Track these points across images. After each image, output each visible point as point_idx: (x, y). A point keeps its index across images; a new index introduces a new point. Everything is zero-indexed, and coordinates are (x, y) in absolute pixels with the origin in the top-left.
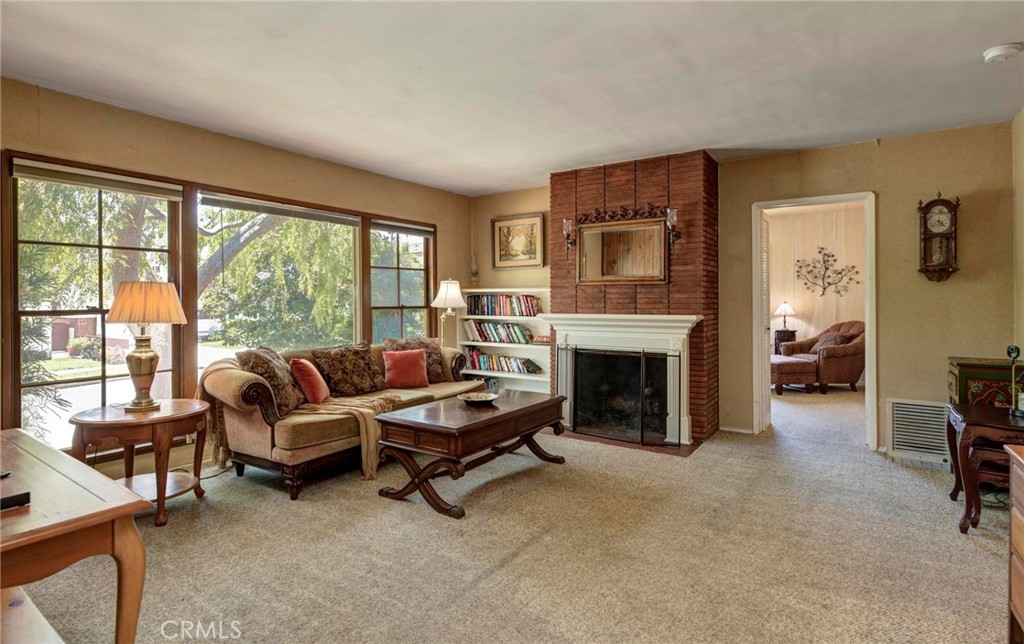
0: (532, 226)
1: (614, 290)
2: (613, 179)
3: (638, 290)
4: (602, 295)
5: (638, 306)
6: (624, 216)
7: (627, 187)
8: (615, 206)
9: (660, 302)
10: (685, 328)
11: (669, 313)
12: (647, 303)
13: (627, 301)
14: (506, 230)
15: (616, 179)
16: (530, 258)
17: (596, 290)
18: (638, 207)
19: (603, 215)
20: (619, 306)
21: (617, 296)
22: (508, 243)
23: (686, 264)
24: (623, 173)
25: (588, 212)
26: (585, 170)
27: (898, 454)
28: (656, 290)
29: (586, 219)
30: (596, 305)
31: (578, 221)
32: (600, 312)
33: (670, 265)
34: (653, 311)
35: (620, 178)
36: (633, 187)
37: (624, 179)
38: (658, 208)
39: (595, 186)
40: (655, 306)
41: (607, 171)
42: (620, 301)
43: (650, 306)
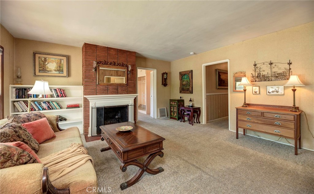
0: (61, 60)
1: (111, 87)
2: (110, 52)
3: (119, 87)
4: (107, 89)
5: (119, 92)
6: (114, 65)
7: (115, 56)
8: (112, 61)
9: (125, 91)
10: (133, 97)
11: (127, 94)
12: (121, 91)
13: (115, 90)
14: (43, 59)
15: (111, 52)
16: (60, 73)
17: (104, 87)
18: (118, 63)
19: (107, 63)
20: (113, 92)
21: (112, 89)
22: (44, 65)
23: (132, 81)
24: (114, 51)
25: (102, 61)
26: (100, 46)
27: (161, 118)
28: (124, 87)
29: (101, 63)
30: (105, 92)
31: (98, 63)
32: (106, 94)
33: (128, 81)
34: (123, 93)
35: (113, 53)
36: (117, 56)
37: (114, 53)
38: (125, 64)
39: (104, 53)
40: (124, 92)
41: (109, 49)
42: (113, 90)
43: (122, 92)
